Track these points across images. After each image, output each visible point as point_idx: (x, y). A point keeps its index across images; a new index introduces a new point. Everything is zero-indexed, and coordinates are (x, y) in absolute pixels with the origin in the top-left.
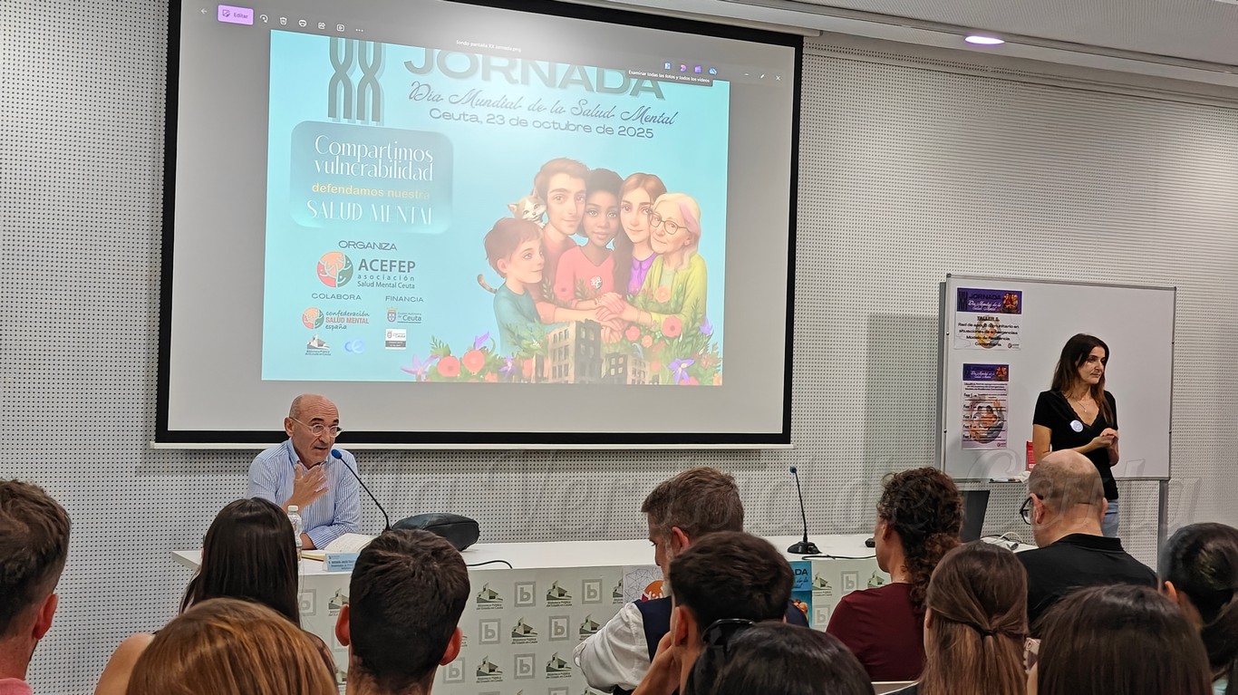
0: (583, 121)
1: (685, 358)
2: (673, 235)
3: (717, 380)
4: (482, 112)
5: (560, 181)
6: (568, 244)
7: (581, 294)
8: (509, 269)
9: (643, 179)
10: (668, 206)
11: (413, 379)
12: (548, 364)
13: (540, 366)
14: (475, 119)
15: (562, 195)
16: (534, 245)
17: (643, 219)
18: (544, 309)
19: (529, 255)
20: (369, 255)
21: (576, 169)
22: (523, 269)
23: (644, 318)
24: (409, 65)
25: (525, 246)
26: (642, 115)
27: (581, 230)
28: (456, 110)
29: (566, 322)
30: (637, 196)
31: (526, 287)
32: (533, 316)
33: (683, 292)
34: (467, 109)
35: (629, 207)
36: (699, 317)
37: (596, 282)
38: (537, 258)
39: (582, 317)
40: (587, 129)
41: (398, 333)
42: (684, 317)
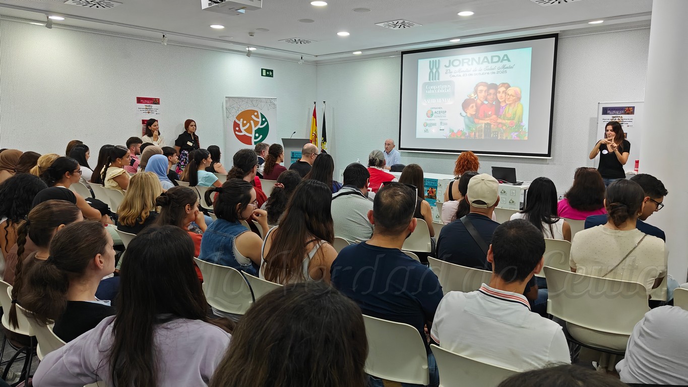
0: (487, 72)
1: (516, 132)
2: (512, 98)
3: (526, 138)
4: (462, 74)
5: (481, 88)
6: (483, 104)
7: (485, 116)
8: (468, 111)
9: (503, 84)
10: (511, 91)
11: (445, 138)
12: (477, 134)
13: (475, 135)
14: (460, 76)
15: (481, 91)
16: (474, 105)
17: (504, 95)
18: (476, 120)
19: (473, 107)
20: (437, 110)
21: (485, 84)
22: (471, 111)
23: (503, 122)
24: (445, 66)
25: (471, 105)
26: (504, 67)
27: (486, 100)
28: (455, 75)
29: (482, 123)
30: (502, 89)
31: (471, 115)
32: (473, 122)
33: (515, 114)
34: (458, 74)
35: (499, 92)
36: (520, 120)
37: (490, 113)
38: (475, 108)
39: (486, 122)
40: (488, 73)
41: (442, 127)
42: (515, 121)
